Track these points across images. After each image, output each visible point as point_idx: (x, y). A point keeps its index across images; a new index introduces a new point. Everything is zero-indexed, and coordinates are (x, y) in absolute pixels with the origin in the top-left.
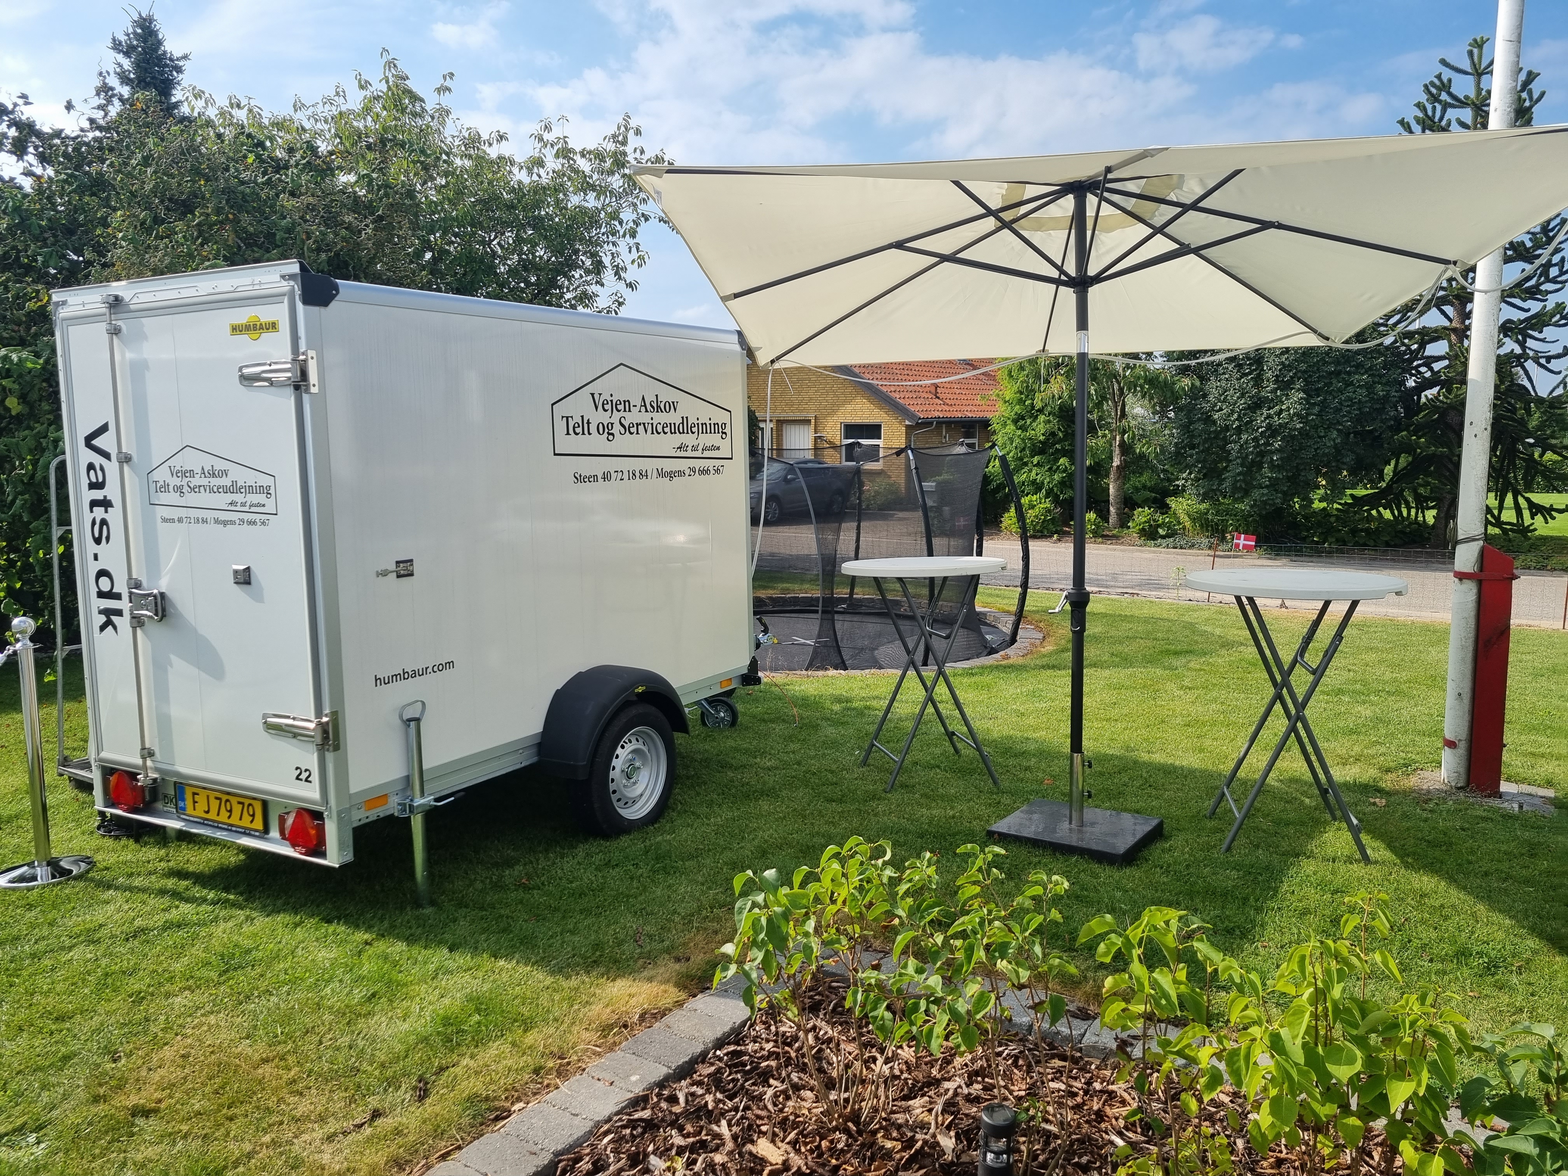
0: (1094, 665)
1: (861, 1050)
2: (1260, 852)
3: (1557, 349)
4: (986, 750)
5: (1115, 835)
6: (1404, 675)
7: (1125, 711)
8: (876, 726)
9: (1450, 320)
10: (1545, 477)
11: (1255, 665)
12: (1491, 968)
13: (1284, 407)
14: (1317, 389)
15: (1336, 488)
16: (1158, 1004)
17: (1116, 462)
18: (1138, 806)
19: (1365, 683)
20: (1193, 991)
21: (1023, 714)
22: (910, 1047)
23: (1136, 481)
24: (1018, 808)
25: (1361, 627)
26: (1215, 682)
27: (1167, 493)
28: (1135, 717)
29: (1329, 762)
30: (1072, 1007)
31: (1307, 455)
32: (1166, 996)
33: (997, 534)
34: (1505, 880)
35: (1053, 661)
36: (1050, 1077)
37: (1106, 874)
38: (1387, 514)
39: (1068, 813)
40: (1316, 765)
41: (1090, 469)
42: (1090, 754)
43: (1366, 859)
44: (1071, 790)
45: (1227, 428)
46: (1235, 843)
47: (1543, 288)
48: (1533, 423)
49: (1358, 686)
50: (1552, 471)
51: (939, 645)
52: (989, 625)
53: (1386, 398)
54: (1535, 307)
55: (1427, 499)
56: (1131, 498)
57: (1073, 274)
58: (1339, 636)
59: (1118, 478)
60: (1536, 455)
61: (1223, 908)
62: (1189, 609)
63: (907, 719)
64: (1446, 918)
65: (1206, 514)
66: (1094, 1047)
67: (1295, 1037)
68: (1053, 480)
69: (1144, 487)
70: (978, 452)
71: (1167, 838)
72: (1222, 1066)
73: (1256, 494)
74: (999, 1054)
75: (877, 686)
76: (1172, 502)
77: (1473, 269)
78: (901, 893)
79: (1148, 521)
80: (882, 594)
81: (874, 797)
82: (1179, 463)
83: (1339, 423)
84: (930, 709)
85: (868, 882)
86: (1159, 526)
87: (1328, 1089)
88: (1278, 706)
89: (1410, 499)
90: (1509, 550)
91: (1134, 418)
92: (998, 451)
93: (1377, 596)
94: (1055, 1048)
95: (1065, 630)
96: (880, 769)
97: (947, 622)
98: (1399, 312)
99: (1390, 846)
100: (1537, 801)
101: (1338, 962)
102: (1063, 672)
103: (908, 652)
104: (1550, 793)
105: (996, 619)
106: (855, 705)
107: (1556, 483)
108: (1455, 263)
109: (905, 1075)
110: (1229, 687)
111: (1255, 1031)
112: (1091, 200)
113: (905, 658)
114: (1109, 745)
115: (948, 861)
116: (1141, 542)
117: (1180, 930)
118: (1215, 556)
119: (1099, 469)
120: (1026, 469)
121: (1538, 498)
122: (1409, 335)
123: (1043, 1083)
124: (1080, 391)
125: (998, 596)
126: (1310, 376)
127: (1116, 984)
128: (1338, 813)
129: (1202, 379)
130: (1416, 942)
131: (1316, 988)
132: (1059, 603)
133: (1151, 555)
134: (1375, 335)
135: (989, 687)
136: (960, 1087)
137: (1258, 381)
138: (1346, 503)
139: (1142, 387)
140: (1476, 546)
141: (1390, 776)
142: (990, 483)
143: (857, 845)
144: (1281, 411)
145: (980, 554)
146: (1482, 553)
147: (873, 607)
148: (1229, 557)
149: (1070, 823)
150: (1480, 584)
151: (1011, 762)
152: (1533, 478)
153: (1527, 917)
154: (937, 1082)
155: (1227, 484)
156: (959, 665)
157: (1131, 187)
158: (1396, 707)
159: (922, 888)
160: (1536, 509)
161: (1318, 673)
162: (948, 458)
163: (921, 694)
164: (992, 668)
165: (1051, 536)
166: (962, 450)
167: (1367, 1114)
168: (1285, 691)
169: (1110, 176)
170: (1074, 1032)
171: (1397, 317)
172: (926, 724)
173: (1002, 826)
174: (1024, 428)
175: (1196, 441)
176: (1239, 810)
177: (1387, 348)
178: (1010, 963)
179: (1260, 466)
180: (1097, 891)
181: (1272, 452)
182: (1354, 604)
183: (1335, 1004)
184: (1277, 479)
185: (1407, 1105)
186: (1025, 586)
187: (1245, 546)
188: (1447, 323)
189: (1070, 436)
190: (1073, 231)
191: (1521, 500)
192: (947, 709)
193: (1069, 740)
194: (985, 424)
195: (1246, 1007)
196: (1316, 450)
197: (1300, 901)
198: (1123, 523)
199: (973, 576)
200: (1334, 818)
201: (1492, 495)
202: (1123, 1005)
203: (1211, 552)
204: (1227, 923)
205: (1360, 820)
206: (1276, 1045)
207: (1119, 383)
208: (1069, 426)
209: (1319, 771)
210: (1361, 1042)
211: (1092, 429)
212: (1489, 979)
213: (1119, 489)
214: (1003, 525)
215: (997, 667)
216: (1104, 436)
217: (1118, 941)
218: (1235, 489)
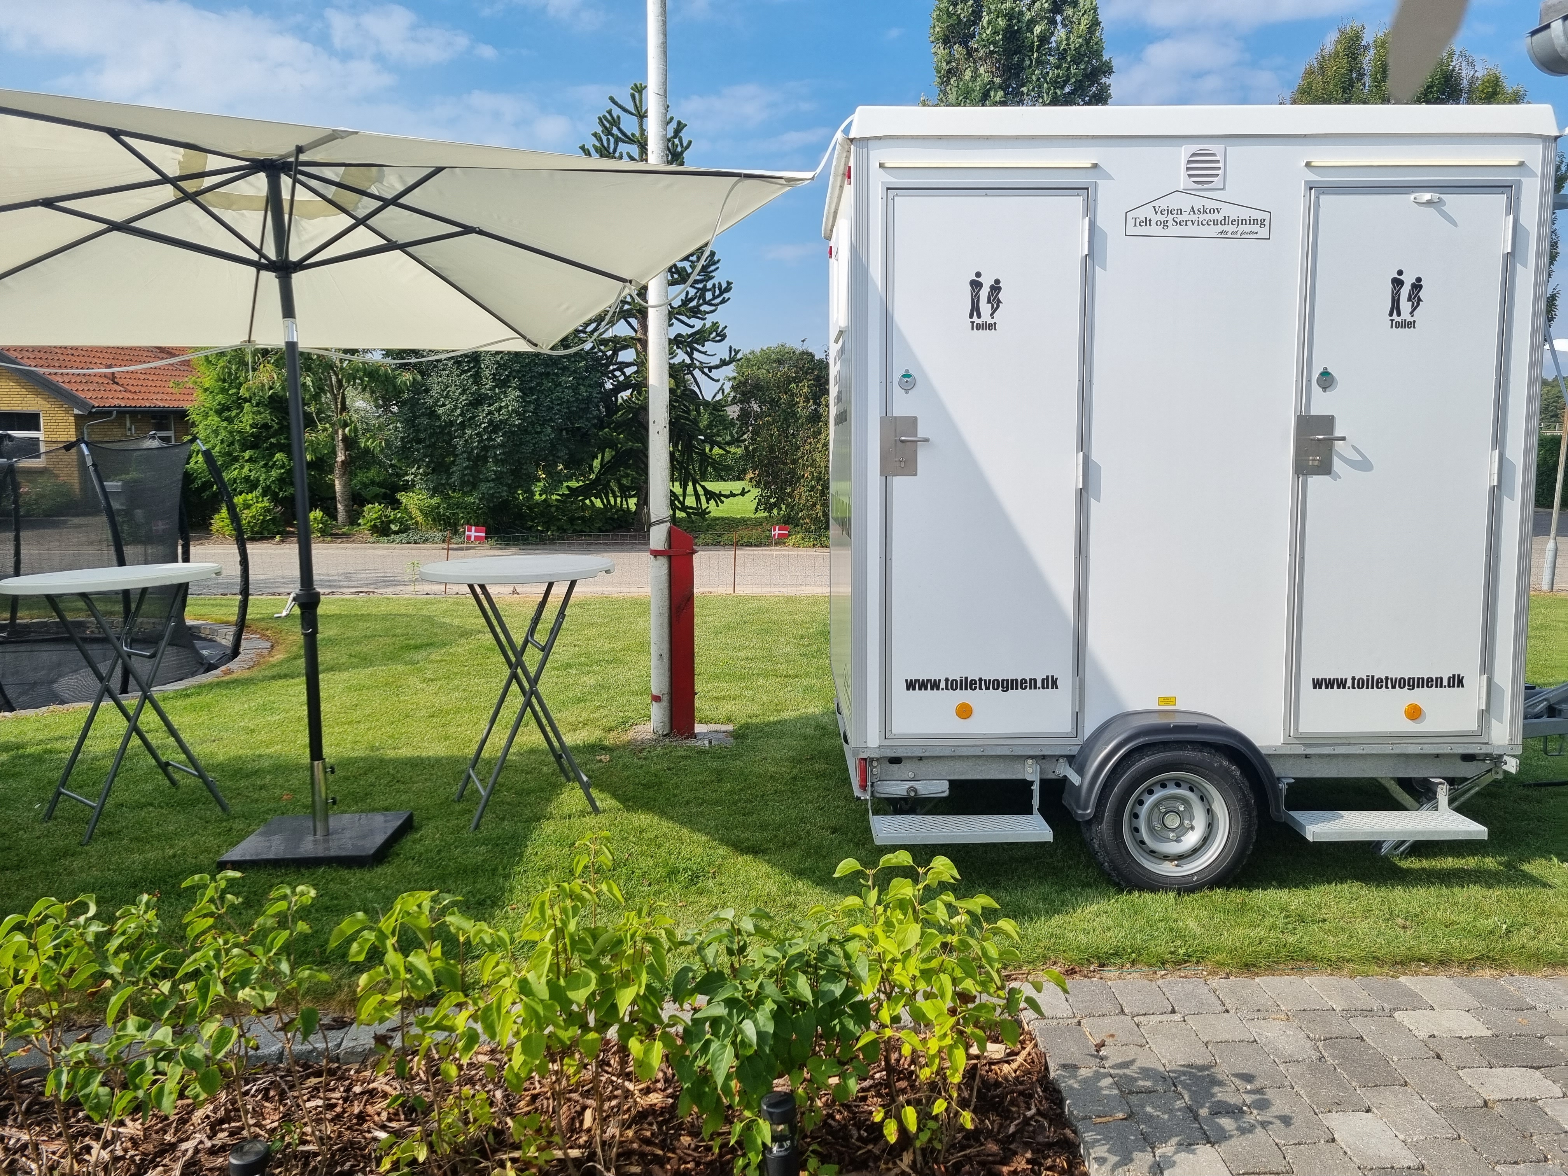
0: (331, 669)
1: (71, 1144)
2: (506, 823)
3: (715, 361)
4: (211, 776)
5: (364, 837)
6: (619, 645)
7: (368, 711)
8: (62, 771)
9: (636, 331)
10: (715, 469)
11: (493, 650)
12: (694, 879)
13: (503, 404)
14: (531, 388)
15: (555, 480)
16: (414, 986)
17: (340, 458)
18: (386, 804)
19: (588, 656)
20: (448, 964)
21: (253, 731)
22: (134, 1120)
23: (362, 477)
24: (254, 831)
25: (582, 605)
26: (456, 670)
27: (397, 489)
28: (379, 716)
29: (561, 731)
30: (325, 1021)
31: (527, 449)
32: (422, 975)
33: (207, 538)
34: (701, 804)
35: (284, 670)
36: (305, 1098)
37: (355, 878)
38: (598, 503)
39: (311, 824)
40: (551, 735)
41: (310, 465)
42: (332, 761)
43: (596, 810)
44: (313, 801)
45: (451, 423)
46: (483, 820)
47: (702, 308)
48: (703, 423)
49: (583, 659)
50: (719, 463)
51: (141, 666)
52: (205, 639)
53: (589, 399)
54: (698, 324)
55: (629, 489)
56: (359, 495)
57: (273, 256)
58: (562, 614)
59: (344, 474)
60: (707, 449)
61: (474, 883)
62: (426, 603)
63: (104, 757)
64: (660, 846)
65: (438, 508)
66: (352, 1053)
67: (539, 977)
68: (270, 476)
69: (373, 483)
70: (175, 446)
71: (417, 829)
72: (479, 1027)
73: (483, 487)
74: (246, 1093)
75: (59, 725)
76: (402, 497)
77: (645, 288)
78: (112, 950)
79: (380, 518)
80: (60, 615)
81: (66, 853)
82: (407, 458)
83: (551, 420)
84: (135, 741)
85: (66, 947)
86: (391, 522)
87: (570, 1014)
88: (514, 686)
89: (616, 489)
90: (692, 531)
91: (357, 411)
92: (200, 445)
93: (591, 575)
94: (311, 1067)
95: (296, 636)
96: (71, 821)
97: (150, 640)
98: (595, 321)
99: (615, 796)
100: (721, 736)
101: (572, 900)
102: (297, 680)
103: (101, 678)
104: (730, 727)
105: (213, 631)
106: (30, 750)
107: (723, 473)
108: (630, 282)
109: (131, 1153)
110: (469, 674)
111: (506, 982)
112: (286, 181)
113: (97, 686)
114: (353, 749)
115: (171, 904)
116: (374, 538)
117: (432, 909)
118: (448, 549)
119: (322, 464)
120: (237, 465)
121: (714, 486)
122: (605, 342)
123: (298, 1106)
124: (292, 381)
125: (213, 605)
126: (524, 376)
127: (371, 979)
128: (572, 775)
129: (422, 374)
130: (638, 872)
131: (556, 929)
132: (288, 607)
133: (385, 552)
134: (576, 340)
135: (209, 707)
136: (201, 1142)
137: (477, 378)
138: (563, 495)
139: (361, 379)
140: (665, 527)
141: (612, 734)
142: (193, 481)
143: (48, 908)
144: (501, 408)
145: (186, 559)
146: (670, 532)
147: (47, 632)
148: (461, 549)
149: (315, 834)
150: (670, 558)
151: (243, 783)
152: (706, 468)
153: (717, 831)
154: (173, 1147)
155: (455, 478)
156: (170, 687)
157: (329, 173)
158: (614, 673)
159: (140, 938)
160: (711, 495)
161: (546, 649)
162: (138, 453)
163: (121, 725)
164: (211, 686)
165: (273, 538)
166: (156, 444)
167: (603, 1026)
168: (519, 671)
169: (303, 157)
170: (330, 1045)
171: (593, 326)
172: (131, 758)
173: (235, 854)
174: (229, 420)
175: (422, 436)
176: (485, 788)
177: (587, 353)
178: (253, 988)
179: (485, 459)
180: (347, 896)
181: (495, 447)
182: (573, 584)
183: (572, 936)
184: (501, 472)
185: (633, 1008)
186: (245, 591)
187: (476, 538)
188: (633, 334)
189: (284, 429)
190: (269, 213)
191: (699, 488)
192: (158, 738)
193: (308, 750)
194: (181, 414)
195: (497, 964)
196: (534, 444)
197: (543, 860)
198: (353, 519)
199: (180, 586)
200: (569, 780)
201: (677, 484)
202: (379, 997)
203: (445, 546)
204: (478, 896)
205: (589, 777)
206: (524, 987)
207: (337, 375)
208: (284, 418)
209: (554, 740)
210: (593, 964)
211: (310, 422)
212: (693, 888)
213: (345, 485)
214: (214, 528)
215: (218, 684)
216: (325, 430)
217: (370, 936)
218: (463, 483)
